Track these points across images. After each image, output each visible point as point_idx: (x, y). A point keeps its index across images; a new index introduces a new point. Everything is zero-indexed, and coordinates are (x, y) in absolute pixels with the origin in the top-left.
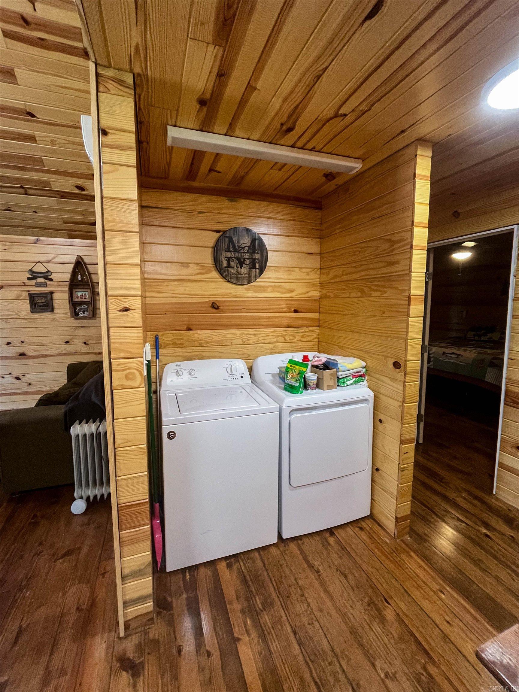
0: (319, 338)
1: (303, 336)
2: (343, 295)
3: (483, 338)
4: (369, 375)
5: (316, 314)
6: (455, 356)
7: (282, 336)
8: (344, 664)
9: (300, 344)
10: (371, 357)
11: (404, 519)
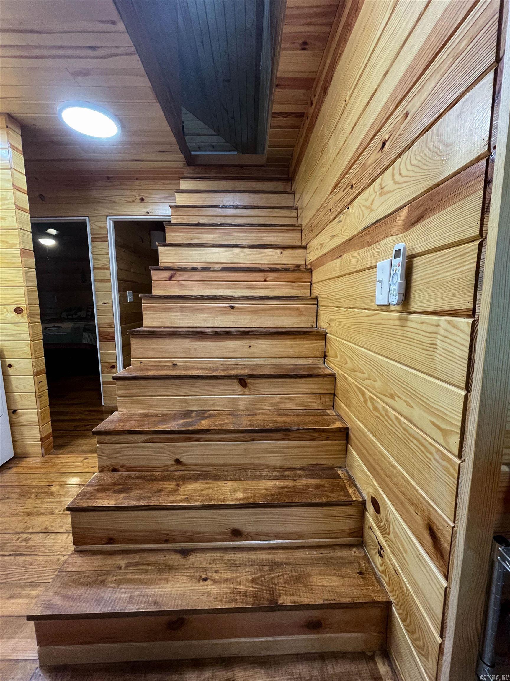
6: (56, 329)
11: (47, 437)
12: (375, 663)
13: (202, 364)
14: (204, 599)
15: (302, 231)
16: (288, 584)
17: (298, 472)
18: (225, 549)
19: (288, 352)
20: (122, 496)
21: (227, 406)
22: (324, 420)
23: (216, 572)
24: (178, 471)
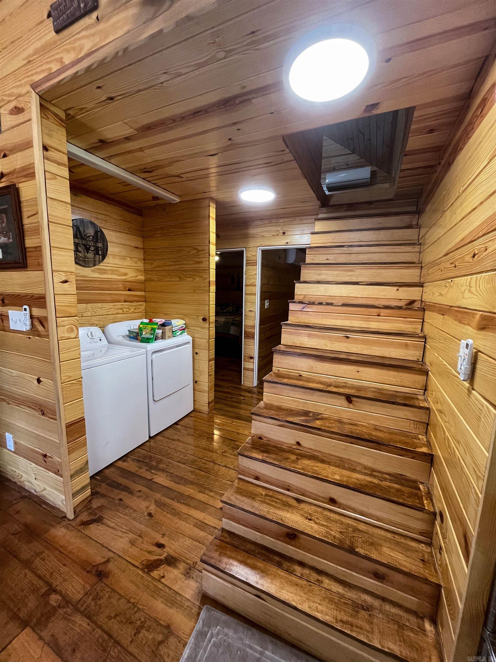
0: (145, 310)
1: (135, 309)
2: (165, 280)
3: (225, 311)
4: (188, 328)
5: (142, 292)
7: (121, 309)
8: (206, 459)
9: (133, 314)
10: (187, 317)
11: (212, 402)
12: (423, 622)
13: (320, 379)
14: (309, 529)
15: (422, 267)
16: (364, 544)
17: (385, 476)
18: (325, 509)
19: (391, 380)
20: (265, 455)
21: (336, 413)
22: (414, 443)
23: (317, 518)
24: (298, 449)
